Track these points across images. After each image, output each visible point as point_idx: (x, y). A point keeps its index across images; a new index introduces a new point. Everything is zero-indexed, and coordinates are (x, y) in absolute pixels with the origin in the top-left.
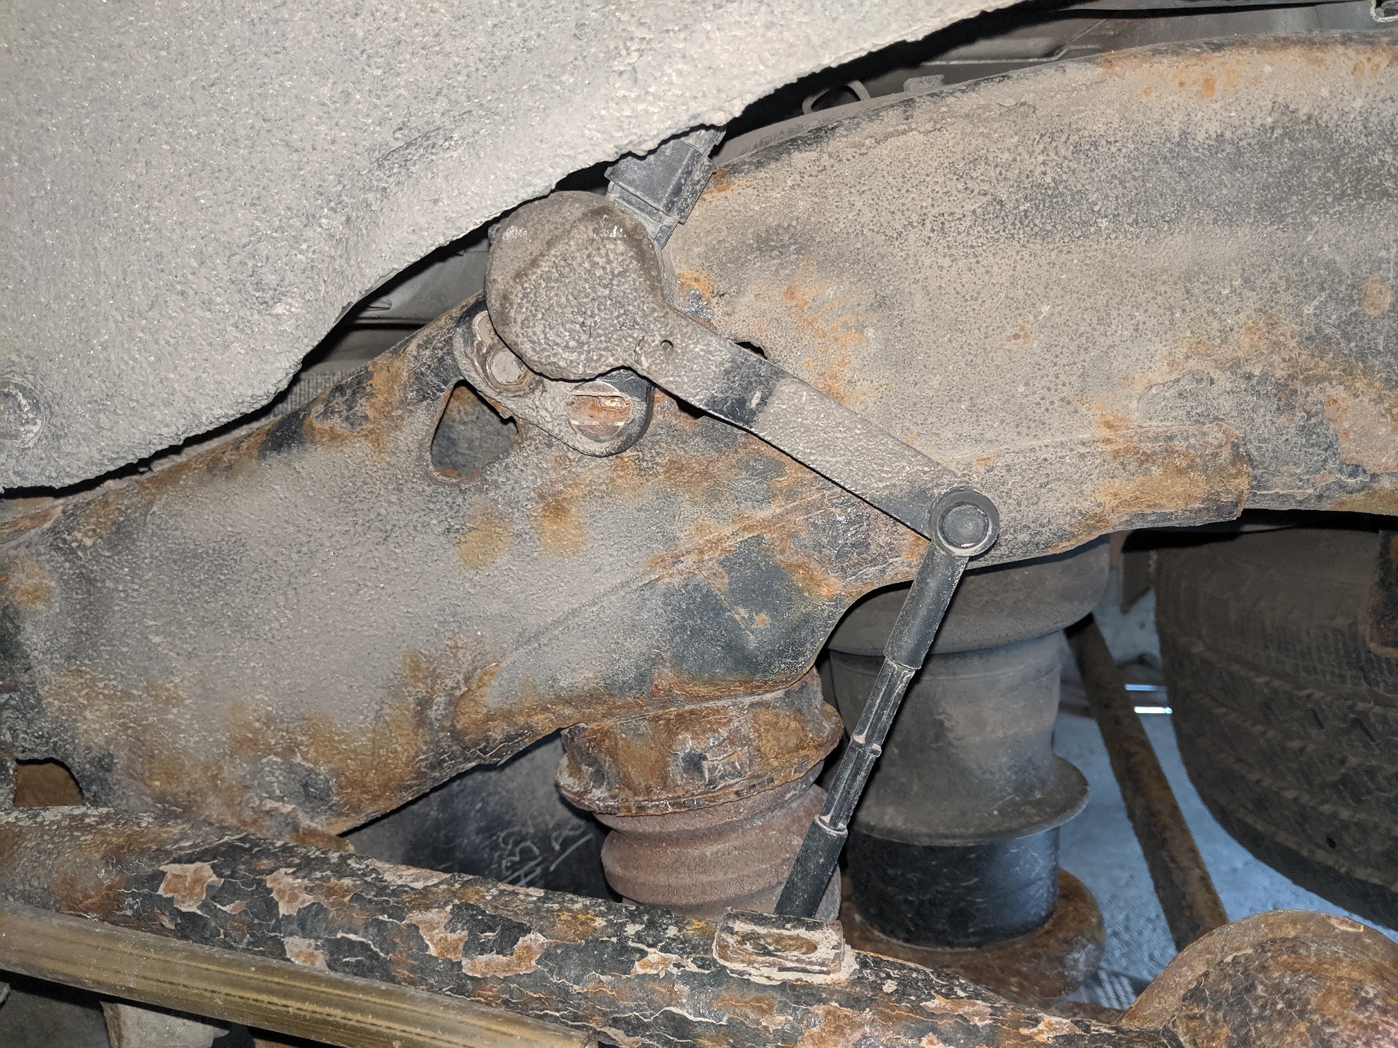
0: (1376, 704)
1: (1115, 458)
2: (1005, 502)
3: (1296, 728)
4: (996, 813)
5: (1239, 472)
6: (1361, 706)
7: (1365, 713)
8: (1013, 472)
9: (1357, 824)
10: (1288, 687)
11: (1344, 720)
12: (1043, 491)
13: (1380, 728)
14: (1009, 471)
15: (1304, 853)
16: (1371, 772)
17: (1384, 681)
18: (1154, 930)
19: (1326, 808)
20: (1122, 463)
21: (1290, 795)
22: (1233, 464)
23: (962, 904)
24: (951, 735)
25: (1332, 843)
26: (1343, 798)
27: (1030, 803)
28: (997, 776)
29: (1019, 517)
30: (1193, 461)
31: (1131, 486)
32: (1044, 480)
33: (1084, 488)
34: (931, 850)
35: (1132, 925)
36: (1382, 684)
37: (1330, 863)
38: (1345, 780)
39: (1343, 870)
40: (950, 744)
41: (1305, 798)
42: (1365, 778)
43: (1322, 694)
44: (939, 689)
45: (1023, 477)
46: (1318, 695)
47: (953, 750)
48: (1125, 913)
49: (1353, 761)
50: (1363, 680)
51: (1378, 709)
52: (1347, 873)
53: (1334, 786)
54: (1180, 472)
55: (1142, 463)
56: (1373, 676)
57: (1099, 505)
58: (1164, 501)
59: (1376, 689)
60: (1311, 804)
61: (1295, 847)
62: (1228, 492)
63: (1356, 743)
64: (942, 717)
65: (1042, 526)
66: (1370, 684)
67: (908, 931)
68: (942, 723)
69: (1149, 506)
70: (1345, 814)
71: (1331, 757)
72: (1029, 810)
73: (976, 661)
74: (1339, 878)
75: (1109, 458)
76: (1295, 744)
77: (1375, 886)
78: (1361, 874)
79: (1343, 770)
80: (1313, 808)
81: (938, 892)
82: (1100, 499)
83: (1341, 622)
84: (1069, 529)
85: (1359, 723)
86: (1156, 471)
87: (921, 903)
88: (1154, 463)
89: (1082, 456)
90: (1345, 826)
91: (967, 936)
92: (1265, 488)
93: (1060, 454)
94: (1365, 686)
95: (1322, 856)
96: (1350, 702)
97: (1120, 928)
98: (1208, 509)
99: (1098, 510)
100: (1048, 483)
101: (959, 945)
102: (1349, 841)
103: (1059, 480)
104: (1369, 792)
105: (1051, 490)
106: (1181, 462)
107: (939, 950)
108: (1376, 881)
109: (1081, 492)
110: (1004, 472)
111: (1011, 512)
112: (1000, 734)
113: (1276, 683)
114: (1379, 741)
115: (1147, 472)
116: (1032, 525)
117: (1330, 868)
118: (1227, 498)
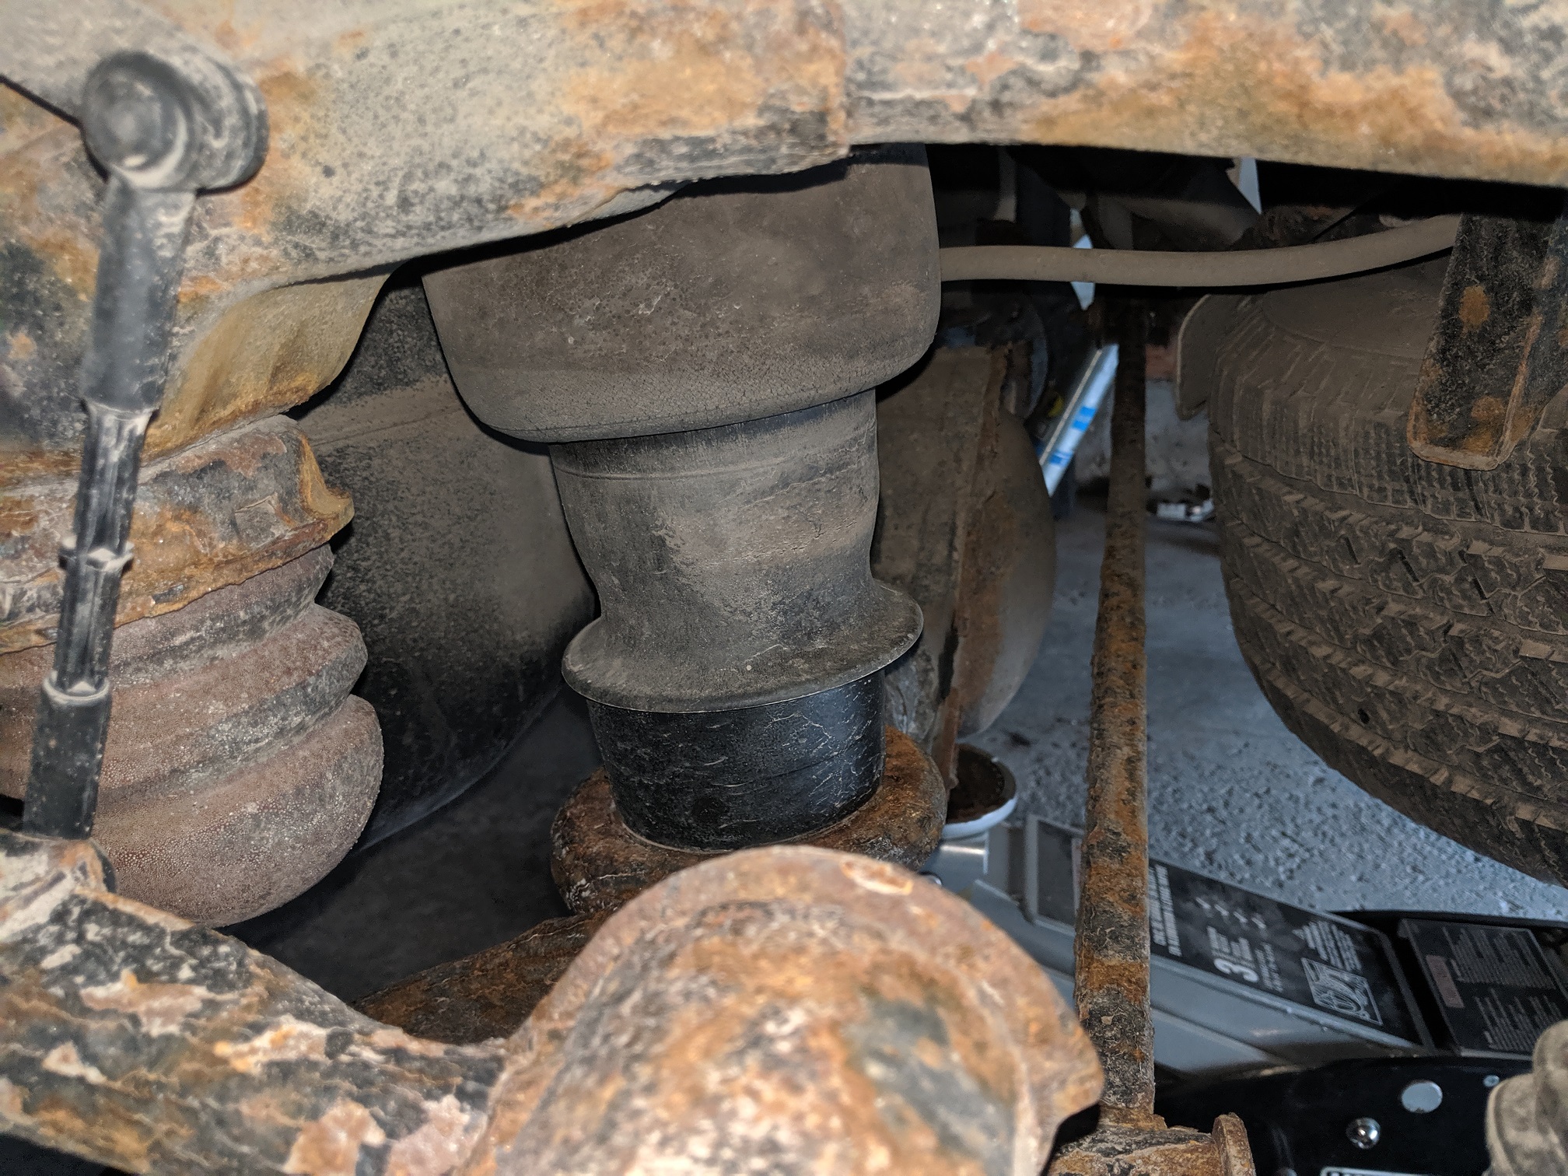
0: (1425, 530)
1: (583, 24)
2: (396, 118)
3: (1326, 562)
4: (749, 668)
5: (814, 49)
6: (1405, 532)
7: (1406, 542)
8: (402, 58)
9: (1392, 693)
10: (1320, 507)
11: (1381, 553)
12: (463, 94)
13: (1424, 562)
14: (394, 55)
15: (1336, 728)
16: (1411, 624)
17: (1433, 496)
18: (1260, 807)
19: (1359, 671)
20: (596, 36)
21: (1320, 652)
22: (801, 30)
23: (709, 791)
24: (677, 559)
25: (1365, 718)
26: (1377, 658)
27: (803, 655)
28: (754, 617)
29: (426, 147)
30: (724, 26)
31: (619, 83)
32: (458, 72)
33: (534, 86)
34: (661, 719)
35: (1233, 801)
36: (1430, 502)
37: (1363, 742)
38: (1378, 635)
39: (1377, 753)
40: (678, 571)
41: (1338, 658)
42: (1404, 631)
43: (1361, 516)
44: (654, 492)
45: (422, 68)
46: (1356, 516)
47: (684, 581)
48: (1227, 788)
49: (1393, 608)
50: (1407, 497)
51: (1426, 537)
52: (1383, 756)
53: (1368, 641)
54: (705, 50)
55: (634, 33)
56: (1419, 490)
57: (569, 121)
58: (685, 113)
59: (1422, 507)
60: (1343, 665)
61: (1326, 721)
62: (801, 91)
63: (1396, 584)
64: (662, 533)
65: (472, 163)
66: (1416, 502)
67: (648, 824)
68: (662, 540)
69: (664, 124)
70: (1382, 678)
71: (1368, 602)
72: (800, 664)
73: (701, 450)
74: (1373, 762)
75: (571, 24)
76: (1329, 584)
77: (1412, 774)
78: (1398, 758)
79: (1379, 621)
80: (1343, 670)
81: (675, 775)
82: (568, 109)
83: (1389, 414)
84: (525, 171)
85: (1400, 555)
86: (660, 49)
87: (658, 786)
88: (653, 33)
89: (523, 22)
90: (1380, 693)
91: (720, 833)
92: (886, 86)
93: (483, 21)
94: (1410, 503)
95: (1357, 734)
96: (1393, 527)
97: (1219, 804)
98: (773, 127)
99: (570, 132)
100: (468, 78)
101: (709, 845)
102: (1384, 715)
103: (485, 71)
104: (1409, 651)
105: (473, 93)
106: (701, 30)
107: (687, 851)
108: (1414, 767)
109: (530, 95)
110: (386, 59)
111: (408, 136)
112: (750, 556)
113: (1310, 502)
114: (1422, 581)
115: (644, 54)
116: (454, 163)
117: (1363, 749)
118: (801, 105)
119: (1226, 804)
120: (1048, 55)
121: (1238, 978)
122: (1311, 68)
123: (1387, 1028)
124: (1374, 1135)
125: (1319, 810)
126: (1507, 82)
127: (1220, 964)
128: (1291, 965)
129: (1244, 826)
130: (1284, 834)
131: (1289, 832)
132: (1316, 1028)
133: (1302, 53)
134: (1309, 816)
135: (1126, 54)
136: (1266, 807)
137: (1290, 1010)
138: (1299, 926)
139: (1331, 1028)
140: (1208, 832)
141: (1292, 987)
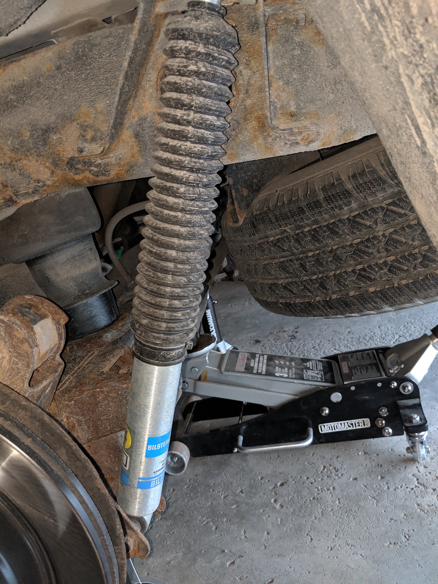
24: (52, 280)
118: (8, 197)
119: (319, 345)
120: (39, 183)
121: (282, 377)
122: (73, 176)
123: (326, 381)
124: (327, 412)
125: (347, 340)
126: (97, 171)
127: (277, 374)
128: (300, 372)
129: (323, 349)
130: (335, 349)
131: (337, 348)
132: (305, 386)
133: (71, 174)
134: (344, 342)
135: (48, 180)
136: (331, 343)
137: (296, 382)
138: (306, 362)
139: (309, 385)
140: (312, 354)
141: (298, 376)
